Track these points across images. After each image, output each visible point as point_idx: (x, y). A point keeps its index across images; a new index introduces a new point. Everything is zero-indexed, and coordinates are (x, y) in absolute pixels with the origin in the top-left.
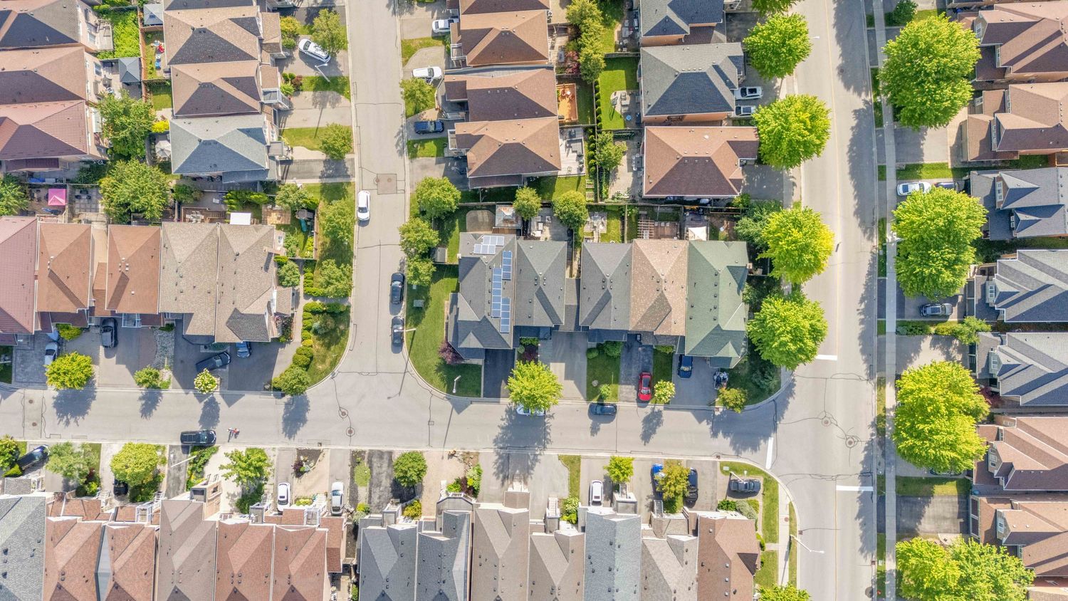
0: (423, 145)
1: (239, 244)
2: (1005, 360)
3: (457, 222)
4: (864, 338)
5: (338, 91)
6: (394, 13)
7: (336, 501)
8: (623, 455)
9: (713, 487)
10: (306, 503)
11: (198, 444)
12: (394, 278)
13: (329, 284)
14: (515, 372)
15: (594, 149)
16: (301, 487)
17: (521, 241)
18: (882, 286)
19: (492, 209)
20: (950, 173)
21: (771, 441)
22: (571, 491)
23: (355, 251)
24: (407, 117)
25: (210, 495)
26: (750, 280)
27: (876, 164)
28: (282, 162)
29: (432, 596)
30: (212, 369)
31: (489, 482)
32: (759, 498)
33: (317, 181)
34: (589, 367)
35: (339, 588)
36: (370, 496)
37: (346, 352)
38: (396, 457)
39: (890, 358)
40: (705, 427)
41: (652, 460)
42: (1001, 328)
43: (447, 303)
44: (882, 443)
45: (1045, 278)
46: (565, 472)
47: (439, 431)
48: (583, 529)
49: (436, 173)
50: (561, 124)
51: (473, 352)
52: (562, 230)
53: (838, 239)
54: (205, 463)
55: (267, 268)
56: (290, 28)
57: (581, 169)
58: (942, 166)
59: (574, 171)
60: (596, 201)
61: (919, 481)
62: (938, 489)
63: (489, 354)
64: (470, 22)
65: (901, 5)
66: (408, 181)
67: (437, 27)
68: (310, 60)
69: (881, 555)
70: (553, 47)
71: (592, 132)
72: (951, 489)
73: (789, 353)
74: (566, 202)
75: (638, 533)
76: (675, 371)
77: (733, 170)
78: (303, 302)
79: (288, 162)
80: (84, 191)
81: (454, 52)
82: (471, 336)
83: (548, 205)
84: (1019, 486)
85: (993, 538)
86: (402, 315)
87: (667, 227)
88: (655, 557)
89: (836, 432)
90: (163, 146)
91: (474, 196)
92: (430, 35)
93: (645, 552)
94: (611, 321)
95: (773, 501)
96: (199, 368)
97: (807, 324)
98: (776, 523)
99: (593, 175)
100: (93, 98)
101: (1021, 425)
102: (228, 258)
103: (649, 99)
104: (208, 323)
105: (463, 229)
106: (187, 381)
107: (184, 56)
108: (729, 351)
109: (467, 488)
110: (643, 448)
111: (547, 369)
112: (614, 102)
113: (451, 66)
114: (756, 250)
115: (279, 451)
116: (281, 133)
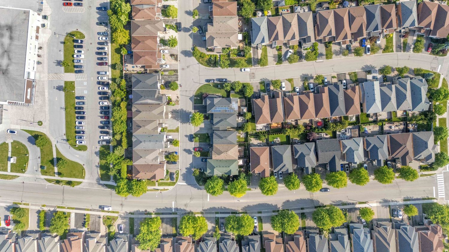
0: (263, 86)
1: (232, 38)
2: (209, 243)
3: (242, 96)
4: (214, 208)
5: (278, 61)
6: (301, 76)
7: (164, 66)
8: (180, 144)
9: (172, 168)
10: (163, 57)
11: (178, 27)
12: (226, 79)
13: (223, 62)
14: (201, 114)
15: (263, 133)
16: (168, 56)
17: (237, 114)
18: (228, 213)
19: (246, 106)
20: (260, 231)
21: (185, 184)
22: (170, 130)
23: (233, 68)
24: (271, 81)
25: (164, 32)
26: (229, 176)
27: (262, 211)
28: (257, 46)
29: (140, 94)
30: (199, 31)
31: (171, 108)
32: (169, 181)
33: (252, 57)
34: (203, 134)
35: (140, 68)
36: (166, 75)
37: (205, 67)
38: (177, 82)
39: (209, 216)
40: (188, 166)
41: (179, 152)
42: (218, 243)
43: (219, 94)
44: (185, 214)
46: (174, 128)
47: (184, 93)
48: (160, 134)
49: (255, 89)
50: (270, 124)
51: (206, 102)
52: (240, 125)
53: (241, 201)
54: (173, 29)
55: (226, 46)
56: (295, 47)
57: (258, 130)
58: (262, 229)
59: (257, 128)
60: (249, 134)
61: (176, 224)
62: (174, 228)
63: (205, 107)
64: (296, 99)
65: (306, 216)
66: (253, 82)
67: (297, 88)
68: (287, 52)
69: (156, 214)
70: (292, 121)
71: (268, 133)
72: (174, 232)
73: (208, 186)
74: (247, 126)
75: (159, 148)
76: (203, 157)
77: (257, 171)
78: (218, 54)
79: (257, 49)
81: (289, 94)
82: (210, 102)
83: (248, 121)
84: (176, 248)
85: (162, 241)
86: (216, 82)
87: (242, 154)
88: (154, 153)
89: (188, 201)
90: (260, 14)
91: (249, 101)
92: (295, 86)
93: (154, 150)
94: (215, 139)
95: (169, 185)
96: (198, 27)
97: (216, 190)
98: (163, 186)
99: (256, 133)
101: (192, 248)
102: (229, 35)
103: (276, 148)
104: (211, 30)
105: (240, 98)
106: (195, 23)
107: (284, 20)
108: (209, 171)
109: (169, 102)
110: (182, 149)
111: (202, 123)
112: (277, 138)
113: (285, 93)
114: (236, 177)
115: (177, 49)
116: (265, 46)
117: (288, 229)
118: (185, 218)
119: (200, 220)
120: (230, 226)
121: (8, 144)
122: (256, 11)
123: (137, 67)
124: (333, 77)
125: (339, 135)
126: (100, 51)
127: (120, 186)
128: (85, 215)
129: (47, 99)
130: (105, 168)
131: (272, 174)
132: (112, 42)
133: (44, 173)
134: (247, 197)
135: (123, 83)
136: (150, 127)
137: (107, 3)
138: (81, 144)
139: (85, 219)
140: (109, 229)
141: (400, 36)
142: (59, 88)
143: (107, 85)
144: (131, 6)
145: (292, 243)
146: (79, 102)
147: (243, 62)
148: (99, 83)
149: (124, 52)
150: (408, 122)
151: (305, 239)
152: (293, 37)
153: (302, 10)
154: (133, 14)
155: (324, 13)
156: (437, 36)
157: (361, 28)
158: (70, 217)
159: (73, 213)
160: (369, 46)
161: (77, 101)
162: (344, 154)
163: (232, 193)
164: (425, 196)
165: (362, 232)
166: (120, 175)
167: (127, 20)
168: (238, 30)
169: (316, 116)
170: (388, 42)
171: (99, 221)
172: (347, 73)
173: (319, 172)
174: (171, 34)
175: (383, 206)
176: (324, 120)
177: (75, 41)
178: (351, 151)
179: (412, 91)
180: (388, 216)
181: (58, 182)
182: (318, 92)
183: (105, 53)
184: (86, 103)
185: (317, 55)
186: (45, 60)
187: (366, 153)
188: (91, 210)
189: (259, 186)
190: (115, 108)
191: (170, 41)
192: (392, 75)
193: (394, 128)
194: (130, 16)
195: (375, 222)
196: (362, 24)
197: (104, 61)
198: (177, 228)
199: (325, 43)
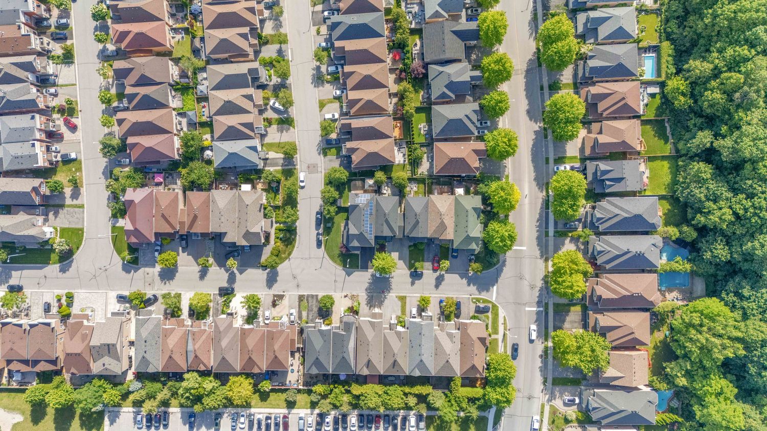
0: (330, 150)
1: (248, 200)
2: (599, 248)
3: (347, 186)
4: (538, 238)
5: (288, 124)
6: (315, 86)
7: (292, 318)
8: (426, 295)
9: (468, 309)
10: (277, 320)
11: (227, 293)
12: (317, 213)
13: (288, 217)
14: (375, 257)
15: (411, 151)
16: (275, 312)
17: (377, 196)
18: (547, 214)
19: (363, 181)
20: (579, 161)
21: (495, 287)
22: (402, 312)
23: (298, 201)
24: (322, 137)
25: (235, 316)
26: (483, 212)
27: (545, 156)
28: (263, 159)
29: (339, 359)
30: (233, 257)
31: (364, 309)
32: (489, 314)
33: (280, 168)
34: (410, 254)
35: (294, 359)
36: (308, 316)
37: (295, 249)
38: (319, 298)
39: (551, 248)
40: (465, 281)
41: (440, 297)
42: (598, 234)
43: (343, 225)
44: (547, 288)
45: (617, 211)
46: (399, 303)
47: (339, 285)
48: (408, 328)
49: (336, 164)
50: (395, 140)
51: (356, 248)
52: (397, 190)
53: (526, 192)
54: (230, 301)
55: (260, 211)
56: (266, 96)
57: (405, 161)
58: (575, 157)
59: (402, 162)
60: (412, 176)
61: (564, 305)
62: (572, 308)
63: (363, 249)
64: (353, 95)
65: (554, 82)
66: (323, 168)
67: (336, 94)
68: (275, 110)
69: (546, 340)
70: (391, 103)
71: (410, 143)
72: (578, 308)
73: (500, 247)
74: (398, 178)
75: (432, 330)
76: (450, 256)
77: (475, 163)
78: (275, 226)
79: (267, 159)
80: (171, 174)
81: (344, 107)
82: (355, 241)
83: (390, 178)
84: (606, 306)
85: (594, 330)
86: (321, 231)
87: (446, 188)
88: (440, 340)
89: (526, 283)
90: (208, 154)
91: (355, 174)
92: (332, 97)
93: (436, 338)
94: (420, 233)
95: (496, 315)
96: (227, 258)
97: (507, 234)
98: (498, 326)
99: (410, 164)
100: (175, 132)
101: (607, 278)
102: (242, 206)
103: (436, 129)
104: (234, 236)
105: (350, 190)
106: (221, 263)
107: (220, 112)
108: (473, 246)
109: (354, 311)
110: (436, 292)
111: (390, 255)
112: (420, 129)
113: (343, 114)
114: (486, 200)
115: (265, 295)
116: (262, 145)
117: (577, 112)
118: (555, 289)
119: (559, 262)
120: (570, 212)
122: (203, 160)
123: (292, 365)
124: (318, 33)
125: (416, 23)
126: (263, 427)
127: (497, 400)
131: (481, 138)
132: (248, 405)
134: (519, 181)
135: (319, 388)
136: (396, 345)
137: (182, 413)
140: (571, 421)
143: (322, 416)
144: (188, 371)
145: (601, 106)
147: (288, 183)
149: (266, 386)
151: (594, 84)
152: (249, 97)
153: (204, 82)
154: (202, 368)
155: (210, 46)
162: (449, 16)
163: (512, 207)
166: (478, 399)
167: (211, 378)
168: (235, 191)
169: (383, 62)
172: (311, 9)
173: (479, 59)
174: (238, 304)
176: (390, 49)
182: (342, 58)
183: (268, 418)
185: (280, 59)
189: (502, 160)
190: (362, 404)
191: (249, 307)
194: (205, 374)
197: (281, 421)
198: (572, 304)
199: (261, 45)
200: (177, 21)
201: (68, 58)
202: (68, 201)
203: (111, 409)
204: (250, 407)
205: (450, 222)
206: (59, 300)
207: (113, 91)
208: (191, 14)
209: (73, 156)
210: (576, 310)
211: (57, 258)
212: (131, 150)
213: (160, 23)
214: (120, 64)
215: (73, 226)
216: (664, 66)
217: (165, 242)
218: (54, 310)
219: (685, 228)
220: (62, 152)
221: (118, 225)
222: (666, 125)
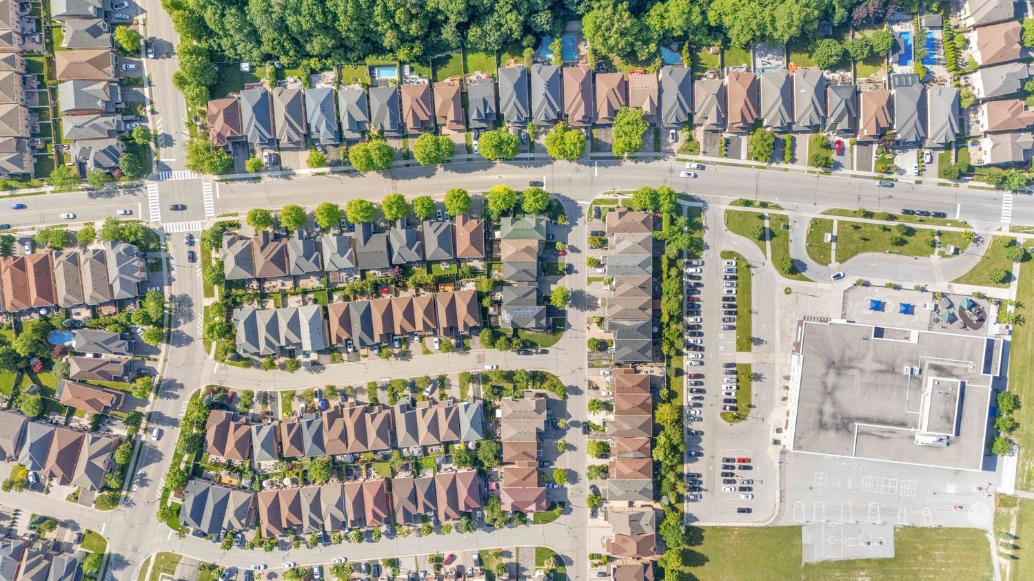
0: (465, 344)
1: (509, 411)
2: (543, 118)
3: (496, 330)
4: (536, 166)
5: (444, 380)
6: (411, 358)
7: (607, 373)
8: (586, 260)
9: (597, 225)
10: (609, 385)
11: (587, 428)
12: (519, 354)
13: (523, 378)
14: (555, 304)
15: (465, 276)
16: (603, 387)
17: (503, 305)
18: (515, 159)
19: (490, 316)
20: (469, 133)
21: (579, 202)
22: (601, 281)
23: (509, 370)
24: (454, 351)
25: (606, 420)
26: (515, 215)
27: (466, 162)
28: (474, 400)
29: (639, 333)
30: (557, 423)
31: (599, 313)
32: (601, 207)
33: (481, 386)
34: (552, 275)
35: (641, 370)
36: (605, 360)
37: (549, 372)
38: (590, 351)
40: (574, 228)
41: (588, 249)
42: (531, 119)
43: (528, 332)
44: (578, 160)
45: (511, 104)
46: (593, 283)
47: (579, 334)
48: (613, 277)
49: (476, 339)
50: (455, 290)
51: (548, 321)
52: (498, 287)
53: (498, 177)
54: (594, 424)
55: (518, 401)
56: (421, 398)
57: (473, 281)
58: (466, 136)
59: (474, 284)
60: (485, 275)
61: (592, 144)
62: (595, 136)
63: (548, 315)
64: (419, 326)
65: (403, 155)
66: (480, 350)
67: (418, 340)
68: (432, 391)
69: (622, 158)
70: (425, 294)
71: (458, 277)
72: (595, 131)
73: (544, 201)
74: (488, 286)
75: (614, 256)
76: (553, 242)
77: (473, 224)
78: (530, 389)
79: (474, 397)
80: (489, 476)
81: (429, 333)
82: (541, 322)
83: (488, 294)
84: (591, 111)
85: (612, 120)
86: (534, 351)
87: (495, 246)
88: (622, 250)
89: (574, 176)
90: (471, 446)
91: (485, 323)
92: (420, 344)
93: (621, 253)
94: (534, 269)
95: (602, 201)
96: (557, 428)
97: (532, 198)
98: (611, 199)
99: (475, 276)
100: (454, 472)
101: (568, 110)
102: (514, 416)
103: (446, 256)
104: (540, 422)
105: (499, 327)
106: (563, 433)
107: (437, 435)
108: (543, 223)
109: (601, 321)
110: (583, 252)
111: (553, 292)
112: (445, 269)
113: (435, 334)
114: (504, 213)
115: (589, 396)
116: (462, 401)
117: (430, 140)
118: (577, 155)
119: (556, 151)
120: (513, 145)
121: (836, 261)
122: (477, 449)
123: (647, 372)
124: (366, 356)
125: (356, 274)
126: (699, 395)
128: (726, 155)
129: (777, 326)
130: (696, 226)
131: (452, 218)
132: (681, 409)
133: (783, 219)
134: (489, 184)
135: (665, 349)
136: (627, 287)
137: (688, 462)
138: (729, 261)
139: (726, 150)
140: (690, 136)
141: (272, 414)
142: (759, 342)
143: (689, 346)
144: (652, 457)
145: (423, 117)
146: (730, 321)
147: (494, 378)
148: (701, 349)
149: (664, 393)
150: (259, 291)
151: (404, 124)
152: (424, 411)
153: (411, 451)
154: (649, 445)
155: (382, 445)
156: (224, 413)
157: (331, 423)
158: (748, 154)
159: (743, 160)
160: (316, 400)
161: (734, 324)
162: (350, 248)
163: (510, 193)
164: (231, 184)
165: (324, 134)
166: (671, 217)
167: (657, 438)
168: (502, 423)
169: (390, 302)
170: (290, 406)
171: (705, 148)
172: (346, 363)
173: (386, 221)
174: (597, 418)
175: (291, 169)
176: (378, 295)
177: (736, 409)
178: (341, 252)
179: (257, 336)
180: (283, 154)
181: (764, 205)
182: (389, 336)
183: (691, 391)
184: (721, 320)
185: (390, 387)
186: (779, 382)
187: (319, 247)
188: (718, 163)
189: (470, 201)
190: (676, 313)
191: (597, 408)
192: (282, 360)
193: (278, 283)
194: (654, 443)
195: (303, 146)
196: (329, 429)
197: (693, 381)
198: (590, 137)
199: (379, 404)
200: (360, 475)
201: (394, 563)
202: (513, 560)
203: (685, 520)
204: (682, 406)
205: (523, 244)
206: (596, 565)
207: (420, 526)
208: (354, 463)
209: (476, 557)
210: (596, 133)
211: (561, 568)
212: (470, 508)
213: (364, 486)
214: (400, 518)
215: (534, 556)
216: (386, 63)
217: (546, 479)
218: (603, 569)
219: (525, 43)
220: (473, 565)
221: (532, 519)
222: (436, 57)
